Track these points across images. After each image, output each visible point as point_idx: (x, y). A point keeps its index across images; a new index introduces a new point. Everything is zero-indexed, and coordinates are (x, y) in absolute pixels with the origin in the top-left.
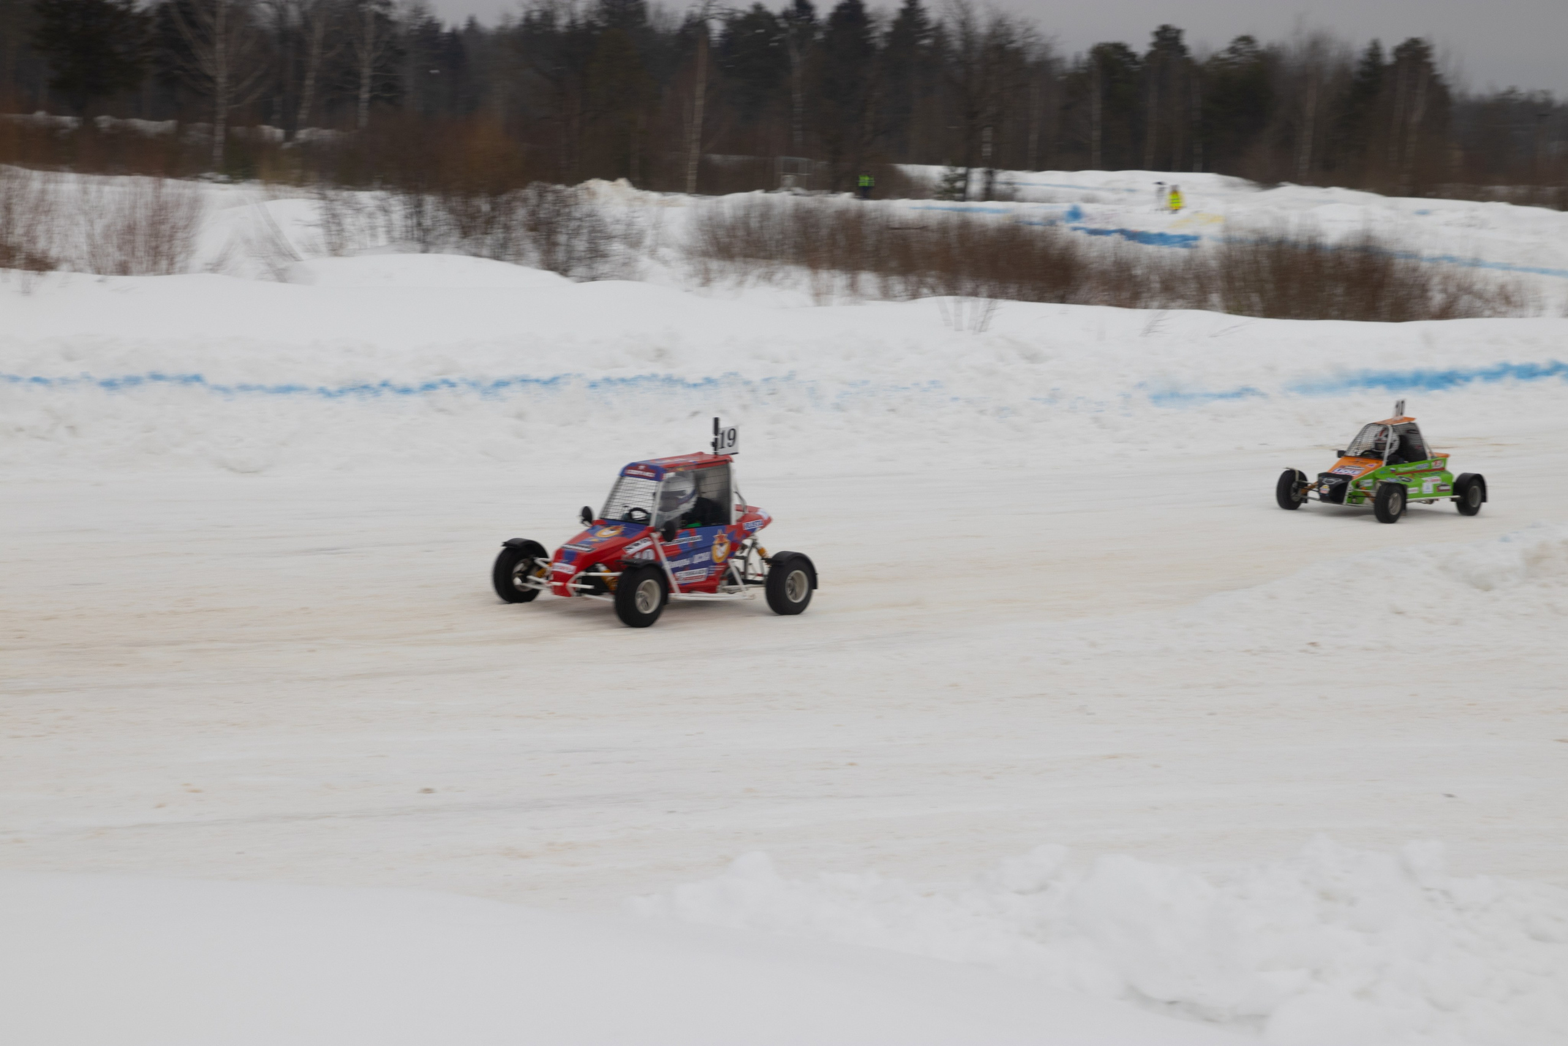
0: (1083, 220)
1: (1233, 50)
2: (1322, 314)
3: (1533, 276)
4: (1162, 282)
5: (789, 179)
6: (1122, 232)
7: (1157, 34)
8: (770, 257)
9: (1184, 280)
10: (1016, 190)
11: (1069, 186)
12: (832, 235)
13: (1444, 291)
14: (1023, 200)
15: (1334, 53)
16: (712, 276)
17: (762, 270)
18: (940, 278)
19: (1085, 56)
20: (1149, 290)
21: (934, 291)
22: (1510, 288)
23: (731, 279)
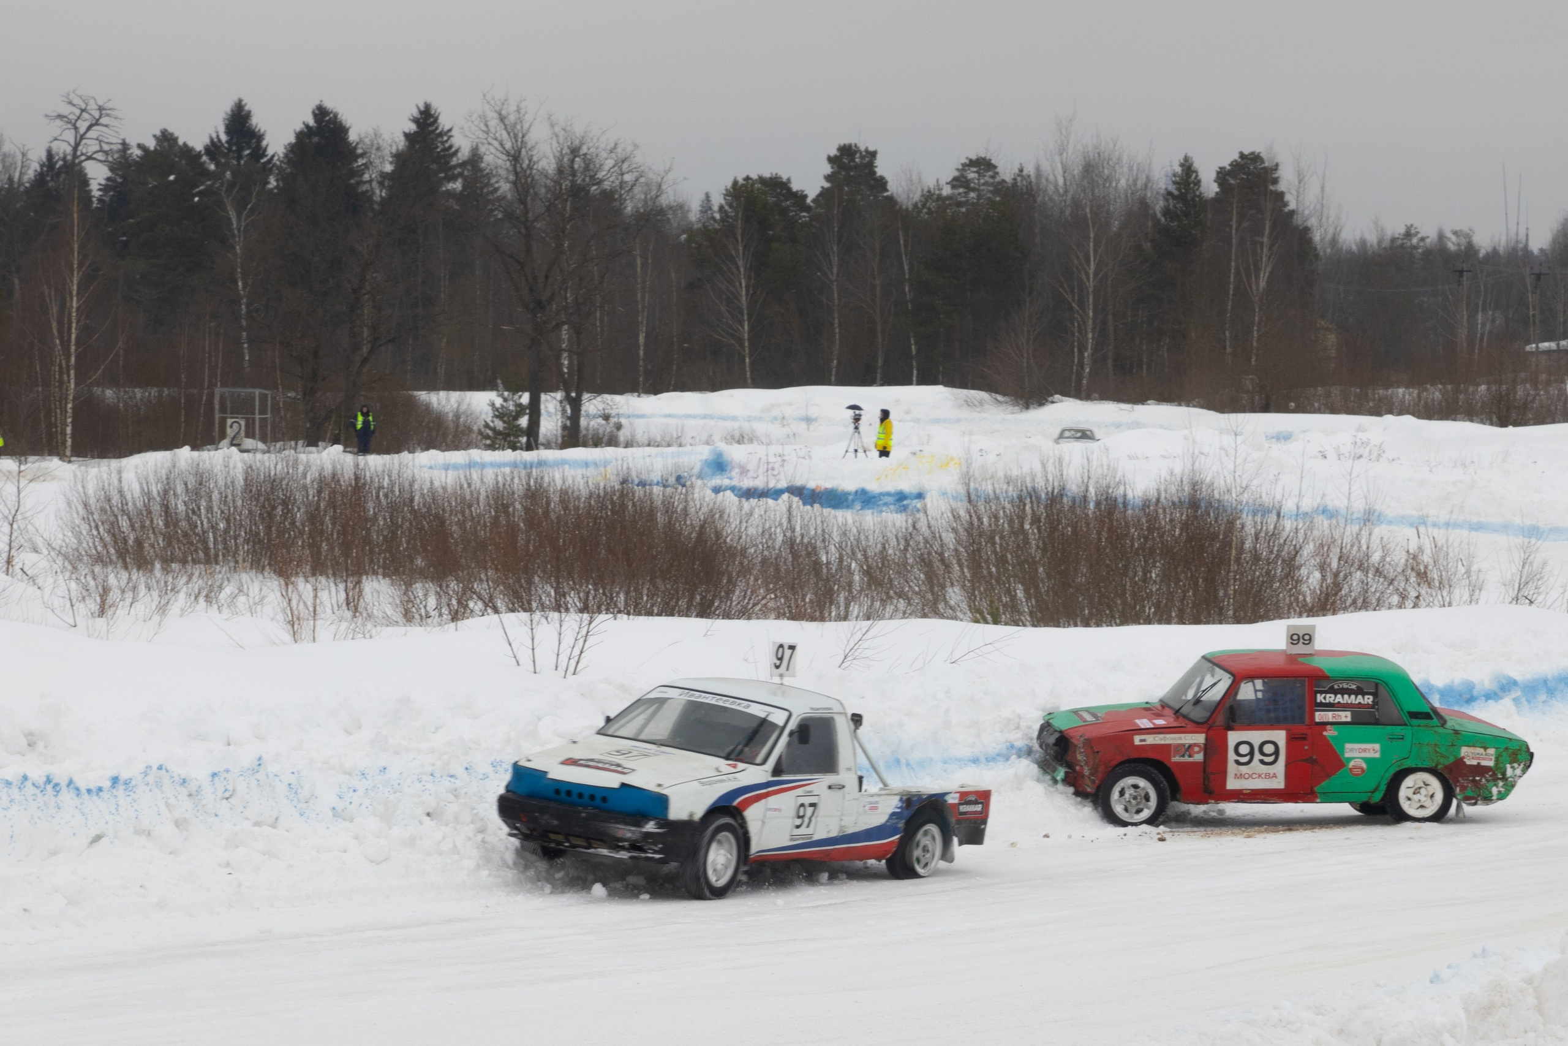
0: (735, 473)
1: (959, 181)
2: (1130, 615)
3: (1465, 533)
4: (868, 573)
5: (234, 425)
6: (797, 491)
7: (831, 160)
8: (210, 559)
9: (903, 568)
10: (619, 427)
11: (705, 417)
12: (313, 517)
13: (1322, 567)
14: (628, 445)
15: (1123, 182)
16: (114, 595)
17: (197, 583)
18: (497, 583)
19: (718, 200)
20: (850, 584)
21: (490, 605)
22: (1426, 558)
23: (147, 601)
